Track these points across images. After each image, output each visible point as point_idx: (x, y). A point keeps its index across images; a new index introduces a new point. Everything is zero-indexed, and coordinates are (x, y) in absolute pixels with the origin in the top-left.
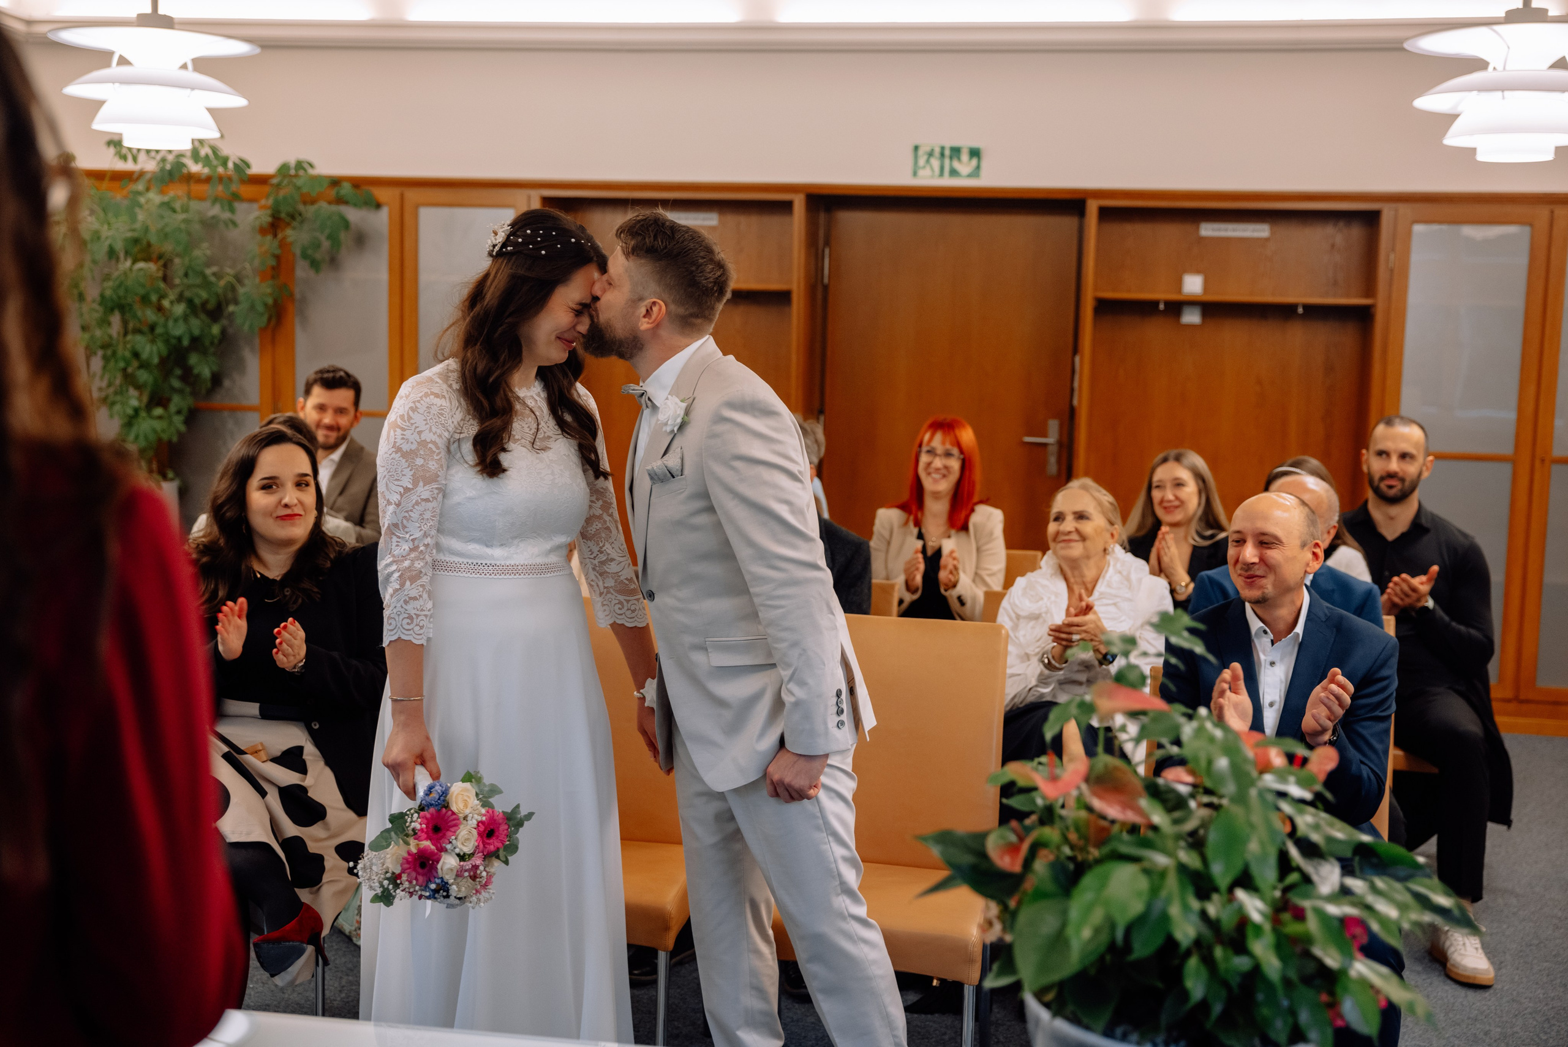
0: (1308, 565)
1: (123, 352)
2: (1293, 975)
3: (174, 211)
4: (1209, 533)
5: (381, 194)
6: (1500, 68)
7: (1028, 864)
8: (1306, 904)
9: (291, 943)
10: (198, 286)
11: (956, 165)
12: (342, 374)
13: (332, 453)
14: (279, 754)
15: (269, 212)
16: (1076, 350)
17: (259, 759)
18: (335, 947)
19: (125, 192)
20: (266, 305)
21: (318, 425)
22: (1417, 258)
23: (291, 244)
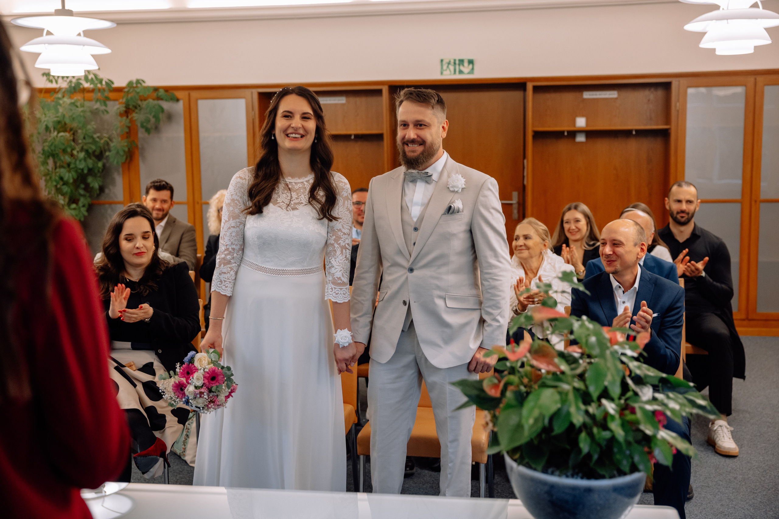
0: (638, 254)
1: (55, 177)
2: (630, 439)
3: (77, 107)
4: (592, 243)
5: (179, 94)
6: (726, 8)
7: (503, 393)
8: (636, 405)
9: (152, 456)
10: (90, 143)
11: (462, 68)
12: (164, 183)
13: (160, 222)
14: (142, 366)
15: (124, 105)
16: (524, 157)
17: (132, 369)
18: (173, 461)
19: (52, 98)
20: (124, 151)
21: (153, 209)
22: (691, 106)
23: (135, 120)
